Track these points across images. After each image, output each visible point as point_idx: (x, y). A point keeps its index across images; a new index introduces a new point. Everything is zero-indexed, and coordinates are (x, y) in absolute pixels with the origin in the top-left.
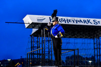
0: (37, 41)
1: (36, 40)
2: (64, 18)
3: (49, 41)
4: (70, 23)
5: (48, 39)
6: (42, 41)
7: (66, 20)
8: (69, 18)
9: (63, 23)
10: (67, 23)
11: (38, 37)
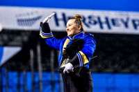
0: (19, 86)
1: (15, 81)
2: (96, 13)
3: (53, 83)
4: (115, 30)
5: (50, 77)
6: (34, 84)
7: (103, 20)
8: (112, 15)
9: (95, 29)
10: (105, 30)
11: (20, 71)
